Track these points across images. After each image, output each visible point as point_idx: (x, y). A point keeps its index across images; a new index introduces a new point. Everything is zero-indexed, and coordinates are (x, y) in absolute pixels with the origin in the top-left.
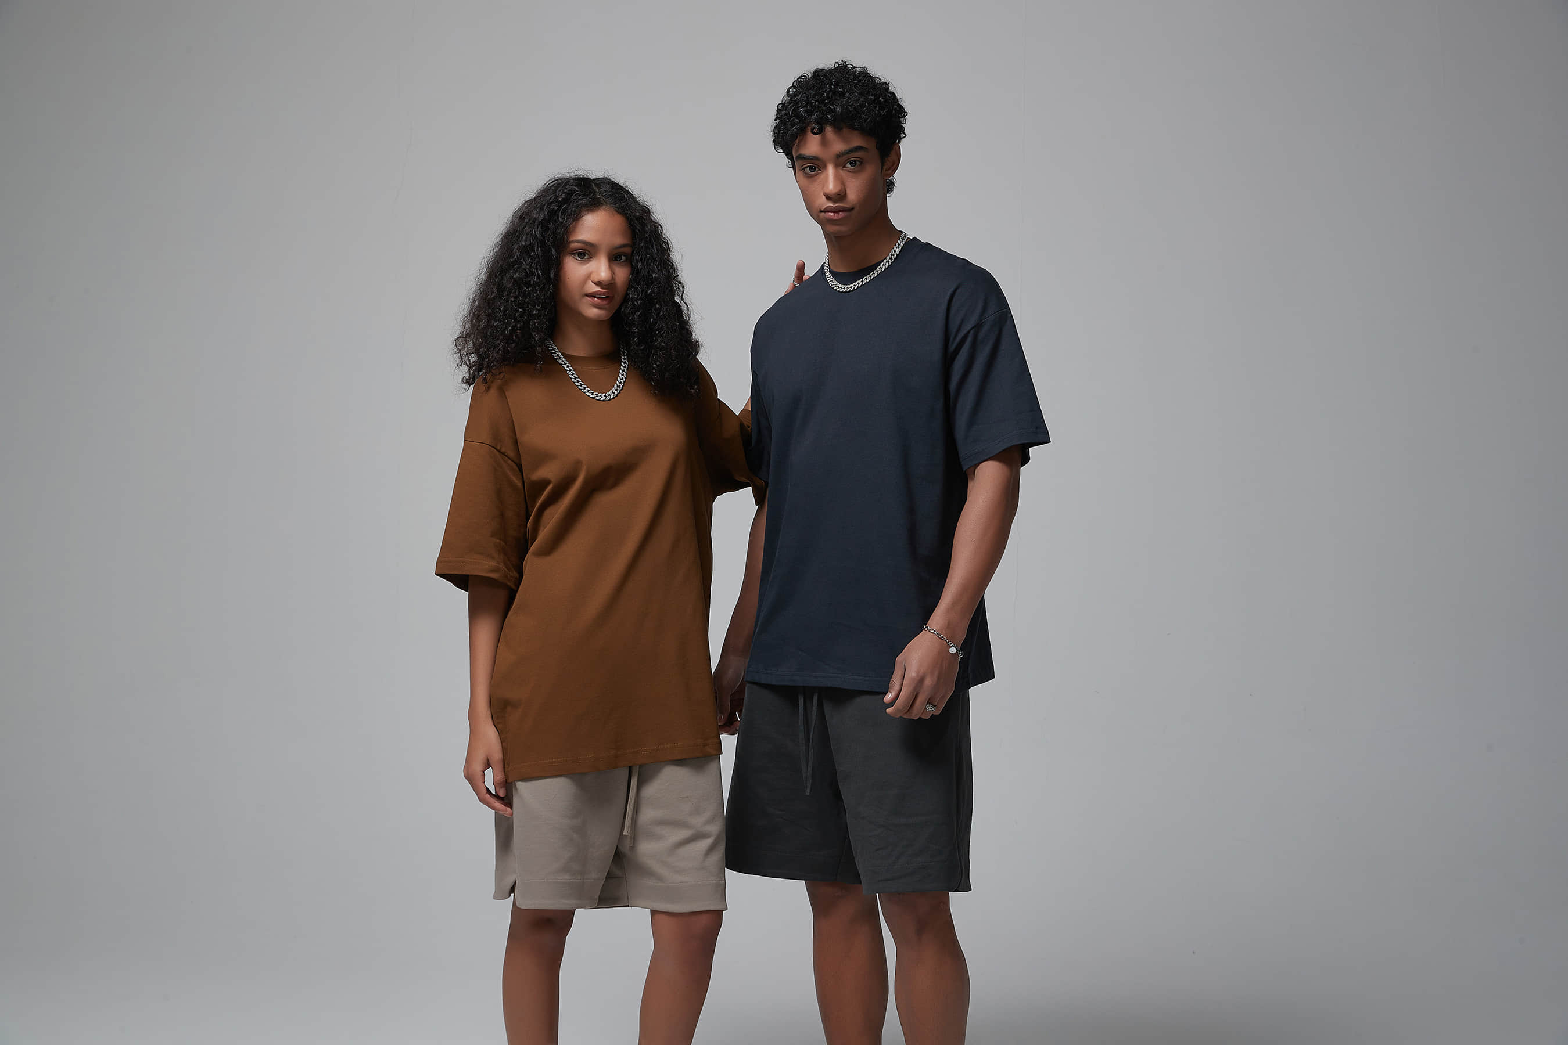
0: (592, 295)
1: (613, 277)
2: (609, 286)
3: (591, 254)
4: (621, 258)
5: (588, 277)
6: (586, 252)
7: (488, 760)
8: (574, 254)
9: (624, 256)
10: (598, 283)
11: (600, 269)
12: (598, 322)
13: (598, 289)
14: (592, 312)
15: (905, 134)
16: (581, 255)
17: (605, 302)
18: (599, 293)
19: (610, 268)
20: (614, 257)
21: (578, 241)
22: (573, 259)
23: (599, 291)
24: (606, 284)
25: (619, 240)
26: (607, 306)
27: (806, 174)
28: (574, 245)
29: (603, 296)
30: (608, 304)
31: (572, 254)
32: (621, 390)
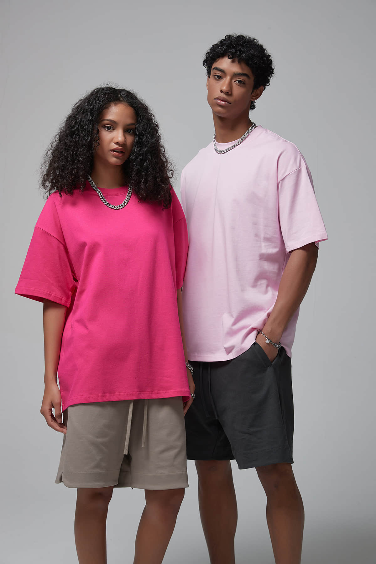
0: (114, 150)
1: (125, 140)
2: (123, 145)
3: (114, 127)
4: (130, 131)
5: (112, 140)
6: (112, 126)
7: (52, 404)
8: (105, 127)
9: (132, 130)
10: (117, 143)
11: (118, 135)
12: (116, 166)
13: (117, 146)
14: (113, 160)
15: (269, 84)
16: (109, 128)
17: (120, 155)
18: (117, 149)
19: (124, 136)
20: (126, 130)
21: (107, 120)
22: (104, 130)
23: (117, 148)
24: (122, 144)
25: (129, 121)
26: (121, 157)
27: (215, 78)
28: (106, 122)
29: (119, 151)
30: (122, 156)
31: (104, 127)
32: (128, 202)
